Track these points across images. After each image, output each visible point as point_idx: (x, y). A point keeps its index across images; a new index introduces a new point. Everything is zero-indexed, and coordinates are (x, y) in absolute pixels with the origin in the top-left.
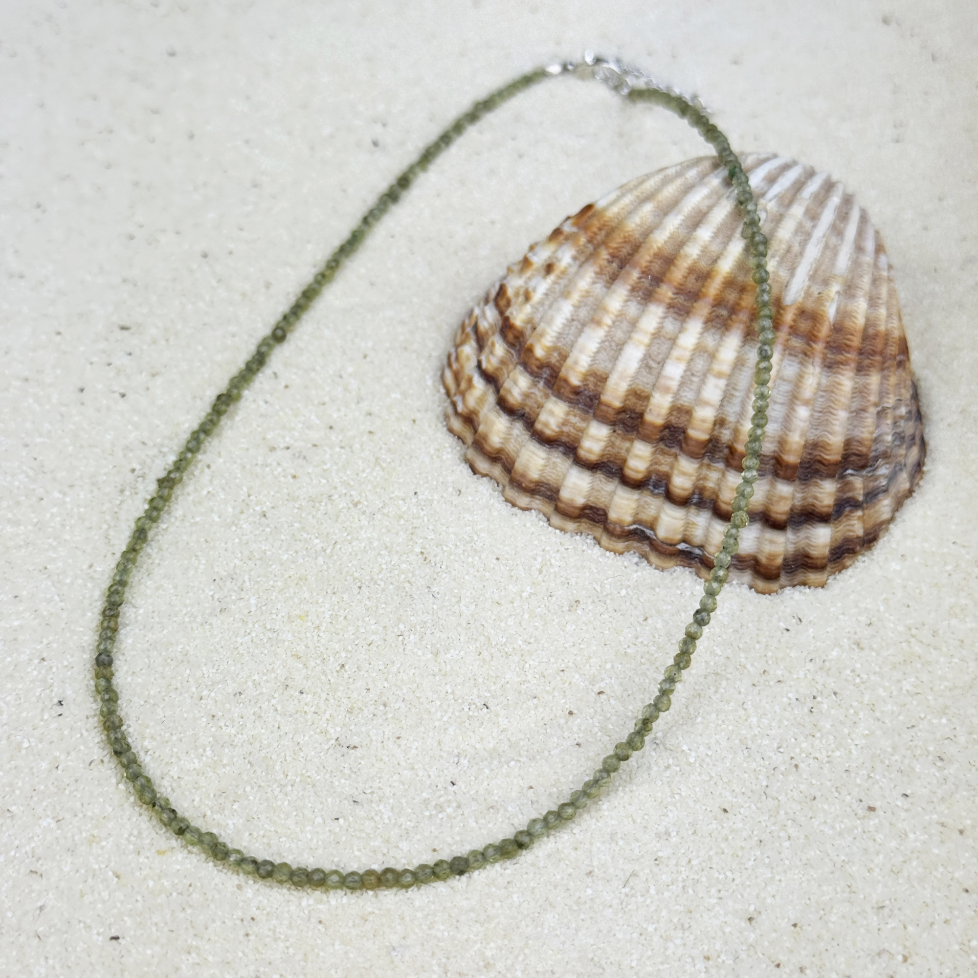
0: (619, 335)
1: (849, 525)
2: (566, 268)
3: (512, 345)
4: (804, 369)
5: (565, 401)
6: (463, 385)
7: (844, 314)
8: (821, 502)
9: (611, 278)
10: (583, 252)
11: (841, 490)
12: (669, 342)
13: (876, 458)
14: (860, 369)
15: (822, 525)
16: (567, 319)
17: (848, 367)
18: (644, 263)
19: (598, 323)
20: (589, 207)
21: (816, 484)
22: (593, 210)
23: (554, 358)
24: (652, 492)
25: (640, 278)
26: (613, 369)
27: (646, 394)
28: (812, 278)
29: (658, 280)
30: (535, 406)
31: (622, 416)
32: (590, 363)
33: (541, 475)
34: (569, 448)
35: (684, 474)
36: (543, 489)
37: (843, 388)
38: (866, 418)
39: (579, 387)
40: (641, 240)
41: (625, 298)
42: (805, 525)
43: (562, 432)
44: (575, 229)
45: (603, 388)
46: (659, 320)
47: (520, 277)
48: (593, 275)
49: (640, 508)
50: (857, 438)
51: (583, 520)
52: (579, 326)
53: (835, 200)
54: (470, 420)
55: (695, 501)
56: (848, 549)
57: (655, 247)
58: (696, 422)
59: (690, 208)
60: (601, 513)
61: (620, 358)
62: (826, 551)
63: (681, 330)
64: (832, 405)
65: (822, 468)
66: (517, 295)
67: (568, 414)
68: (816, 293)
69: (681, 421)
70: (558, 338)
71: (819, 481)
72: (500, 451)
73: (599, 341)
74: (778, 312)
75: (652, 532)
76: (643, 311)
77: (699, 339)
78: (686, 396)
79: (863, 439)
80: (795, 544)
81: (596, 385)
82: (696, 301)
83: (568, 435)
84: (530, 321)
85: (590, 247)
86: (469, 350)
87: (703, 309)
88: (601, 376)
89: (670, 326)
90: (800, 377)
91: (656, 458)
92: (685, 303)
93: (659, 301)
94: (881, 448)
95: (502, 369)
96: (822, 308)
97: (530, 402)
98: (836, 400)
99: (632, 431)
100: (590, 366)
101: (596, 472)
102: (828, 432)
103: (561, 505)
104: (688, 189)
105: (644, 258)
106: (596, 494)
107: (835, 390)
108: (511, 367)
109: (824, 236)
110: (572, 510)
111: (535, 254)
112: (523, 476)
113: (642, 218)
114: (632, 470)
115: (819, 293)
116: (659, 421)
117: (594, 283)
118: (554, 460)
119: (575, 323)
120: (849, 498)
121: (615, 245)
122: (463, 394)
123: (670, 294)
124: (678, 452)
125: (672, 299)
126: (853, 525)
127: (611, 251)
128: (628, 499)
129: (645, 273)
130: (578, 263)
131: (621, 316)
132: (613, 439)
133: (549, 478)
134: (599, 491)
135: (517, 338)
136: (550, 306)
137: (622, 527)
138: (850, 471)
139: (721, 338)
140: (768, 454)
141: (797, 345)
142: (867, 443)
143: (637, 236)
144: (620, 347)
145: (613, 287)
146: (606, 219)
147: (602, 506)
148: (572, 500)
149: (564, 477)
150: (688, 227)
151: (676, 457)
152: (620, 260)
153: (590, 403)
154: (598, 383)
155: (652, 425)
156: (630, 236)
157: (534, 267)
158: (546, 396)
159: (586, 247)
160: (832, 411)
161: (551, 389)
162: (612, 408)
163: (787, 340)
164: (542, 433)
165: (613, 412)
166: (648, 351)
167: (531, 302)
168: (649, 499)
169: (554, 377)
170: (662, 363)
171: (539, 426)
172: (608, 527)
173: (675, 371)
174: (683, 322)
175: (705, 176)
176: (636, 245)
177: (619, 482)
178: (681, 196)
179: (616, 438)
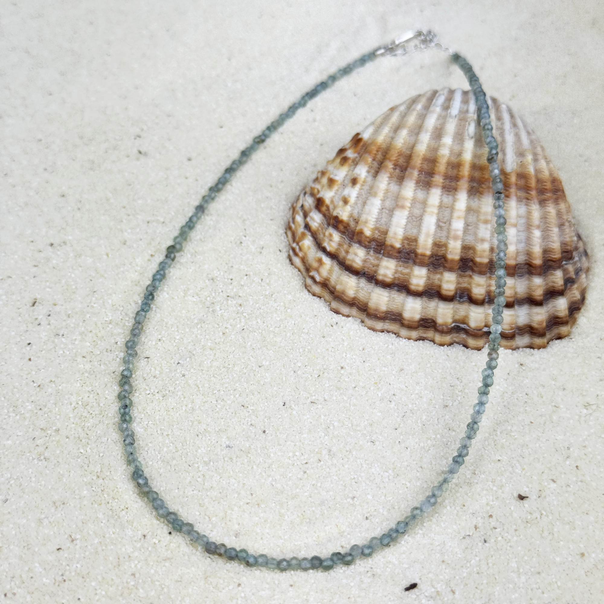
0: (417, 212)
1: (572, 294)
2: (365, 179)
3: (343, 233)
4: (530, 208)
5: (394, 259)
6: (315, 264)
7: (538, 171)
8: (557, 283)
9: (397, 179)
10: (372, 167)
11: (564, 275)
12: (448, 209)
13: (573, 251)
14: (556, 201)
15: (560, 297)
16: (379, 209)
17: (550, 202)
18: (419, 166)
19: (403, 207)
20: (357, 140)
21: (553, 274)
22: (363, 141)
23: (377, 235)
24: (459, 301)
25: (419, 175)
26: (419, 231)
27: (442, 243)
28: (516, 153)
29: (431, 174)
30: (371, 266)
31: (432, 259)
32: (404, 232)
33: (387, 307)
34: (401, 286)
35: (479, 285)
36: (389, 315)
37: (551, 214)
38: (564, 229)
39: (400, 248)
40: (409, 152)
41: (414, 188)
42: (551, 300)
43: (395, 278)
44: (356, 155)
45: (416, 245)
46: (439, 197)
47: (331, 190)
48: (387, 179)
49: (455, 312)
50: (564, 242)
51: (420, 328)
52: (387, 212)
53: (504, 107)
54: (325, 285)
55: (487, 300)
56: (575, 308)
57: (421, 154)
58: (478, 253)
59: (432, 128)
60: (430, 321)
61: (422, 224)
62: (567, 312)
63: (455, 200)
64: (548, 225)
65: (553, 264)
66: (332, 201)
67: (396, 266)
68: (519, 162)
69: (470, 254)
70: (376, 222)
71: (553, 272)
72: (354, 299)
73: (406, 217)
74: (505, 177)
75: (465, 325)
76: (428, 193)
77: (467, 203)
78: (467, 239)
79: (567, 242)
80: (548, 312)
81: (409, 244)
82: (458, 181)
83: (399, 279)
84: (351, 216)
85: (376, 164)
86: (308, 242)
87: (464, 184)
88: (411, 239)
89: (447, 200)
90: (529, 213)
91: (459, 280)
92: (450, 184)
93: (437, 186)
94: (574, 245)
95: (340, 249)
96: (527, 170)
97: (367, 265)
98: (550, 222)
99: (439, 268)
100: (404, 234)
101: (422, 298)
102: (551, 242)
103: (406, 322)
104: (422, 117)
105: (417, 162)
106: (425, 310)
107: (548, 217)
108: (345, 246)
109: (511, 128)
110: (414, 324)
111: (336, 175)
112: (376, 310)
113: (404, 139)
114: (446, 290)
115: (521, 162)
116: (457, 257)
117: (389, 184)
118: (393, 296)
119: (384, 210)
120: (567, 278)
121: (395, 159)
122: (317, 270)
123: (441, 180)
124: (471, 273)
125: (443, 183)
126: (574, 294)
127: (393, 162)
128: (448, 309)
129: (421, 171)
130: (370, 174)
131: (414, 200)
132: (429, 275)
133: (391, 308)
134: (426, 308)
135: (345, 227)
136: (364, 203)
137: (447, 326)
138: (564, 262)
139: (479, 200)
140: (522, 262)
141: (521, 195)
142: (569, 244)
143: (404, 150)
144: (420, 219)
145: (404, 183)
146: (379, 144)
147: (430, 317)
148: (413, 318)
149: (403, 305)
150: (434, 139)
151: (470, 277)
152: (401, 167)
153: (408, 257)
154: (411, 243)
155: (452, 261)
156: (401, 151)
157: (339, 182)
158: (378, 259)
159: (373, 164)
160: (549, 229)
161: (380, 253)
162: (426, 256)
163: (516, 193)
164: (384, 281)
165: (427, 258)
166: (438, 217)
167: (349, 204)
168: (458, 306)
169: (381, 246)
170: (448, 223)
171: (380, 278)
172: (438, 328)
173: (458, 225)
174: (454, 195)
175: (427, 108)
176: (406, 156)
177: (439, 300)
178: (420, 122)
179: (430, 273)
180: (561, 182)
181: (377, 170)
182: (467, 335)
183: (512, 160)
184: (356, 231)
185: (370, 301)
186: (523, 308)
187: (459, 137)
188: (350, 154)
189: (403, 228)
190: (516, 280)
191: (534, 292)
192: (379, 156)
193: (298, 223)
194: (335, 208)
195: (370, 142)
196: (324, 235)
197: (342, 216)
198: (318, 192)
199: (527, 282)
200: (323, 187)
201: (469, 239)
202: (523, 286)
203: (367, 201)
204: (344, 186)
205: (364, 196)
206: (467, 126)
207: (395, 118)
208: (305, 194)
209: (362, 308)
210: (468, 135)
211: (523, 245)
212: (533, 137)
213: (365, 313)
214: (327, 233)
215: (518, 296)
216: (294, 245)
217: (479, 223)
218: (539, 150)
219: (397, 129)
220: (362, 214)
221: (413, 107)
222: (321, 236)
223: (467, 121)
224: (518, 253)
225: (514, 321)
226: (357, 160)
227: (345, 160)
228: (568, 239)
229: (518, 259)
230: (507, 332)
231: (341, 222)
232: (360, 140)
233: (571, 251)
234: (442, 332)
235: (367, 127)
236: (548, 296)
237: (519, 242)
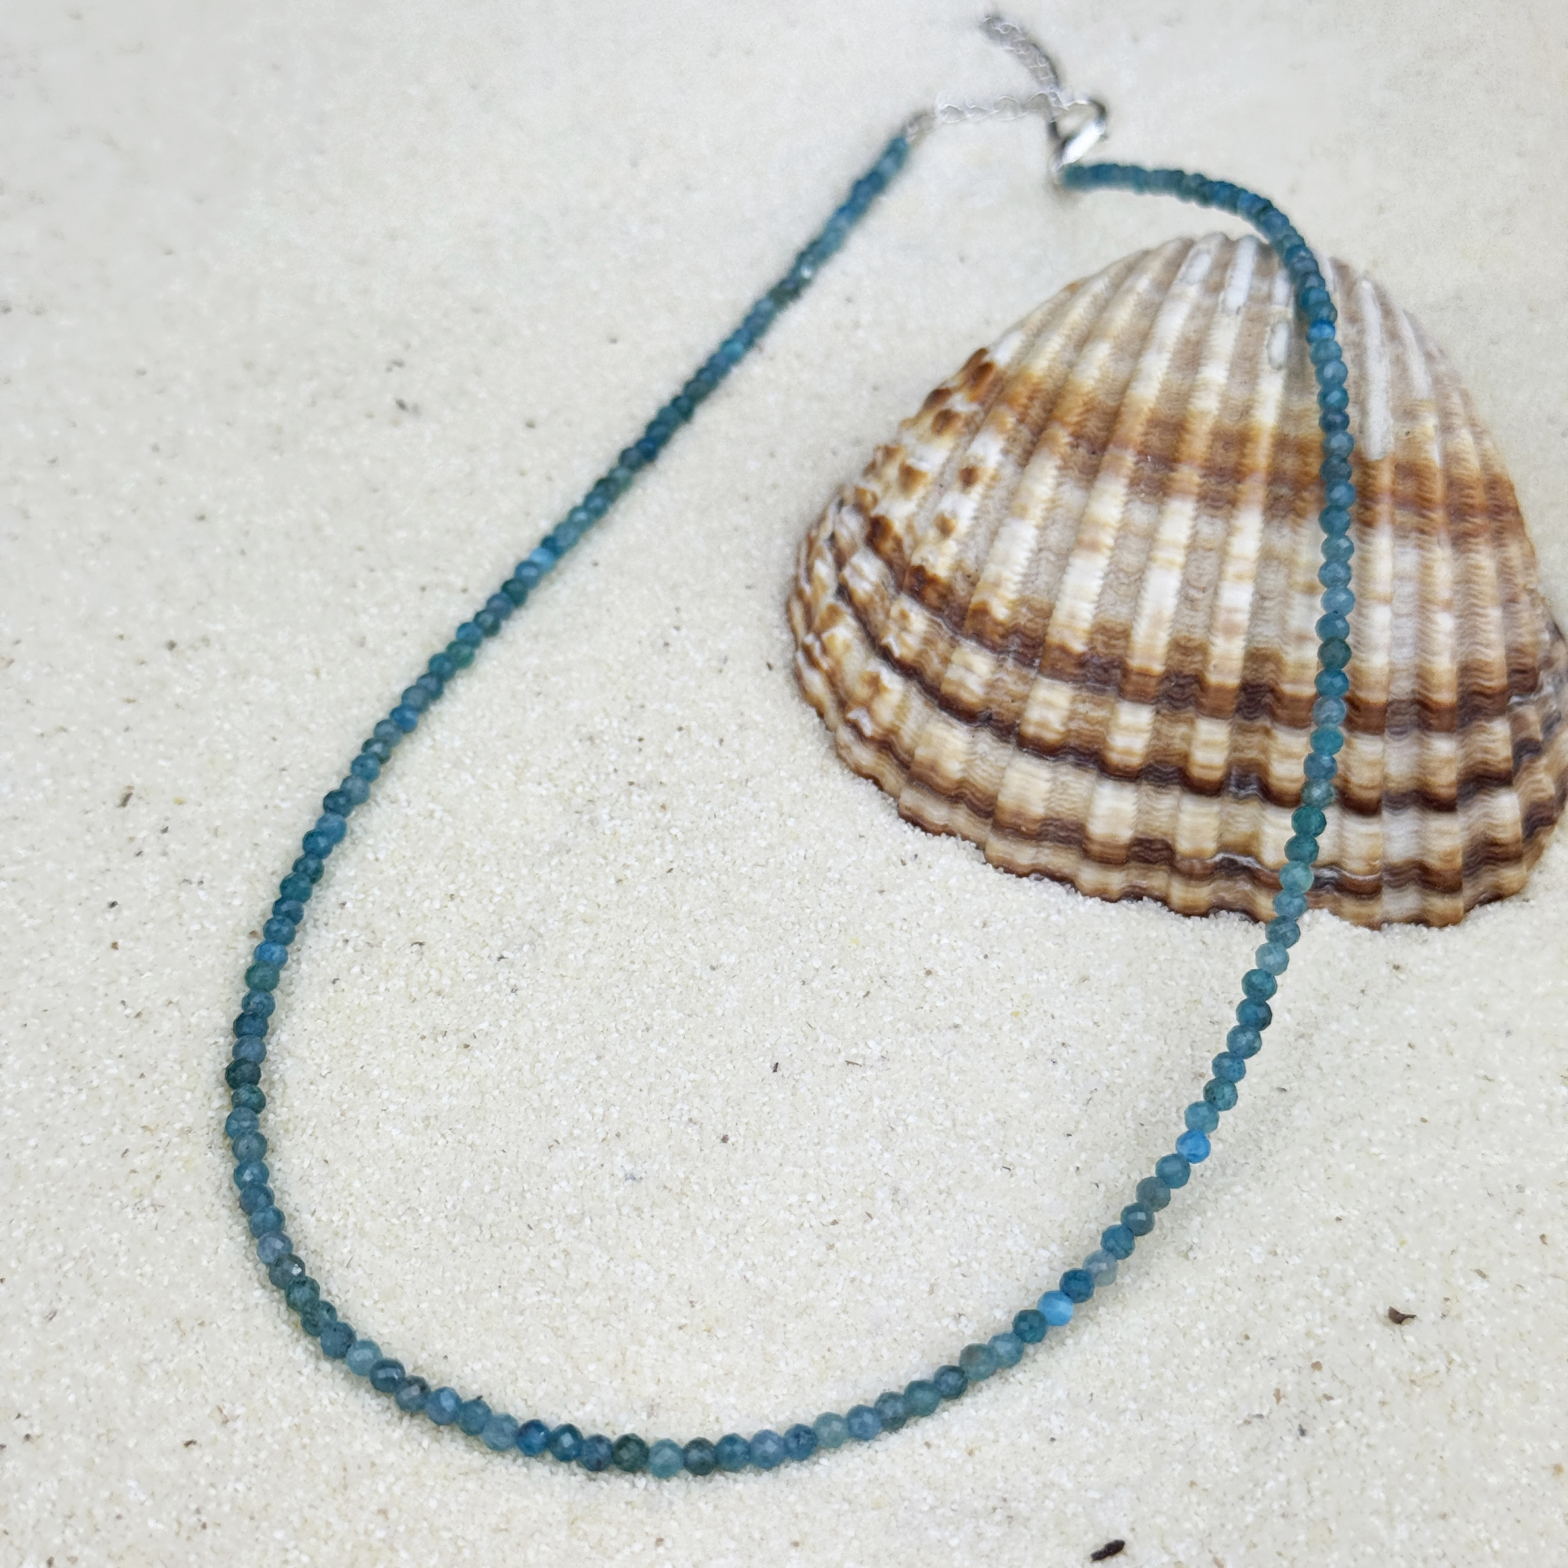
0: (1130, 560)
1: (1533, 782)
2: (997, 470)
3: (936, 610)
4: (1424, 553)
5: (1067, 682)
6: (862, 691)
7: (1451, 458)
8: (1496, 755)
9: (1081, 472)
10: (1015, 440)
11: (1515, 732)
12: (1211, 554)
13: (1540, 669)
14: (1498, 538)
15: (1502, 790)
16: (1032, 551)
17: (1481, 539)
18: (1138, 439)
19: (1094, 547)
20: (978, 368)
21: (1483, 730)
22: (994, 371)
23: (1024, 618)
24: (1236, 796)
25: (1137, 463)
26: (1135, 611)
27: (1195, 644)
28: (1394, 411)
29: (1169, 460)
30: (1007, 699)
31: (1167, 685)
32: (1094, 612)
33: (1048, 808)
34: (1084, 754)
35: (1289, 755)
36: (1051, 828)
37: (1482, 572)
38: (1518, 612)
39: (1083, 654)
40: (1112, 403)
41: (1124, 499)
42: (1476, 797)
43: (1069, 731)
44: (974, 407)
45: (1126, 648)
46: (1190, 523)
47: (908, 498)
48: (1054, 472)
49: (1225, 824)
50: (1515, 645)
51: (1133, 864)
52: (1052, 558)
53: (1366, 288)
54: (886, 744)
56: (1542, 819)
57: (1145, 409)
58: (1289, 670)
59: (1174, 340)
60: (1159, 846)
61: (1143, 592)
62: (1519, 830)
63: (1230, 532)
64: (1474, 601)
65: (1486, 702)
66: (910, 528)
67: (1073, 701)
68: (1402, 433)
69: (1267, 673)
70: (1023, 583)
71: (1486, 724)
72: (962, 783)
73: (1101, 574)
74: (1366, 474)
75: (1249, 859)
76: (1160, 512)
77: (1261, 540)
78: (1260, 634)
79: (1523, 645)
80: (1469, 828)
81: (1106, 645)
82: (1239, 482)
83: (1079, 734)
84: (958, 566)
85: (1025, 433)
86: (844, 632)
87: (1255, 490)
88: (1112, 630)
89: (1211, 529)
90: (1426, 568)
91: (1236, 741)
92: (1220, 488)
93: (1184, 493)
94: (1541, 655)
95: (927, 652)
96: (1423, 455)
97: (997, 696)
98: (1481, 593)
99: (1186, 707)
100: (1095, 616)
101: (1140, 784)
102: (1481, 644)
103: (1095, 848)
104: (1151, 311)
105: (1134, 428)
107: (1475, 578)
108: (942, 646)
109: (1383, 344)
110: (1117, 852)
111: (921, 459)
112: (1018, 814)
113: (1100, 368)
114: (1203, 767)
115: (1408, 433)
116: (1233, 681)
117: (1059, 484)
118: (1063, 778)
119: (1044, 554)
120: (1524, 740)
121: (1075, 419)
122: (867, 706)
123: (1196, 479)
124: (1268, 723)
125: (1200, 486)
126: (1539, 781)
127: (1071, 429)
128: (1206, 815)
129: (1142, 453)
130: (1012, 458)
131: (1124, 529)
132: (1157, 725)
133: (1058, 809)
134: (1148, 813)
135: (943, 597)
136: (994, 535)
137: (1202, 861)
138: (1515, 699)
139: (1295, 532)
140: (1404, 698)
141: (1404, 519)
142: (1530, 650)
143: (1101, 397)
144: (1138, 578)
145: (1100, 485)
146: (1035, 380)
147: (1157, 835)
148: (1114, 836)
149: (1089, 802)
150: (1179, 369)
151: (1267, 732)
152: (1091, 441)
153: (1105, 676)
154: (1113, 642)
155: (1221, 689)
156: (1092, 400)
157: (930, 478)
158: (1025, 680)
159: (1020, 431)
160: (1480, 611)
161: (1030, 665)
162: (1152, 676)
163: (1393, 514)
164: (1040, 739)
165: (1153, 682)
166: (1184, 574)
167: (954, 535)
168: (1233, 808)
169: (1034, 647)
170: (1211, 590)
171: (1030, 730)
172: (1179, 865)
173: (1237, 597)
174: (1229, 517)
175: (1164, 286)
176: (1105, 413)
177: (1184, 792)
178: (1144, 323)
179: (1162, 722)
180: (1512, 488)
181: (1029, 446)
182: (1254, 884)
183: (1385, 427)
184: (971, 606)
185: (1004, 791)
186: (1402, 817)
187: (1246, 366)
188: (960, 404)
189: (1093, 602)
190: (1386, 742)
191: (1433, 774)
192: (1036, 412)
193: (820, 580)
194: (917, 543)
195: (1011, 373)
196: (887, 614)
197: (933, 567)
198: (875, 500)
199: (1415, 750)
200: (887, 488)
201: (1266, 633)
202: (1405, 759)
203: (1002, 530)
204: (942, 487)
205: (992, 516)
206: (1267, 336)
207: (1079, 312)
208: (841, 504)
209: (982, 807)
210: (1270, 360)
211: (1407, 652)
212: (1442, 368)
213: (990, 821)
214: (894, 611)
215: (1391, 785)
216: (809, 639)
217: (1292, 593)
218: (1456, 401)
219: (1083, 341)
220: (985, 562)
221: (1128, 284)
222: (881, 617)
223: (1266, 325)
224: (1392, 672)
225: (1380, 851)
226: (978, 419)
227: (945, 419)
228: (1527, 639)
229: (1393, 688)
230: (1360, 878)
231: (933, 581)
232: (987, 368)
233: (1533, 669)
234: (1190, 876)
235: (1007, 333)
236: (1471, 786)
237: (1397, 643)
